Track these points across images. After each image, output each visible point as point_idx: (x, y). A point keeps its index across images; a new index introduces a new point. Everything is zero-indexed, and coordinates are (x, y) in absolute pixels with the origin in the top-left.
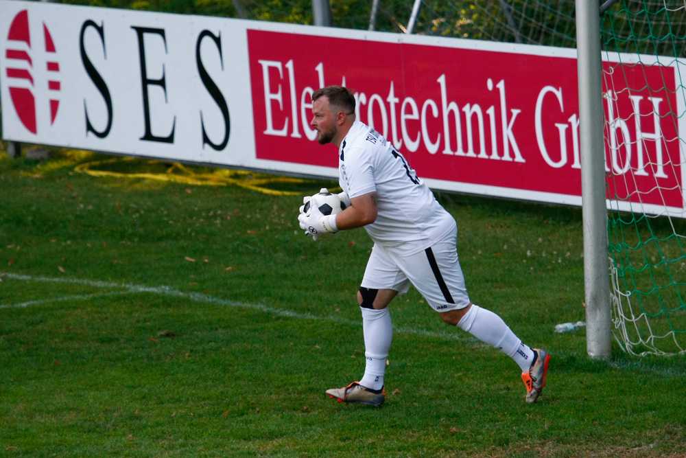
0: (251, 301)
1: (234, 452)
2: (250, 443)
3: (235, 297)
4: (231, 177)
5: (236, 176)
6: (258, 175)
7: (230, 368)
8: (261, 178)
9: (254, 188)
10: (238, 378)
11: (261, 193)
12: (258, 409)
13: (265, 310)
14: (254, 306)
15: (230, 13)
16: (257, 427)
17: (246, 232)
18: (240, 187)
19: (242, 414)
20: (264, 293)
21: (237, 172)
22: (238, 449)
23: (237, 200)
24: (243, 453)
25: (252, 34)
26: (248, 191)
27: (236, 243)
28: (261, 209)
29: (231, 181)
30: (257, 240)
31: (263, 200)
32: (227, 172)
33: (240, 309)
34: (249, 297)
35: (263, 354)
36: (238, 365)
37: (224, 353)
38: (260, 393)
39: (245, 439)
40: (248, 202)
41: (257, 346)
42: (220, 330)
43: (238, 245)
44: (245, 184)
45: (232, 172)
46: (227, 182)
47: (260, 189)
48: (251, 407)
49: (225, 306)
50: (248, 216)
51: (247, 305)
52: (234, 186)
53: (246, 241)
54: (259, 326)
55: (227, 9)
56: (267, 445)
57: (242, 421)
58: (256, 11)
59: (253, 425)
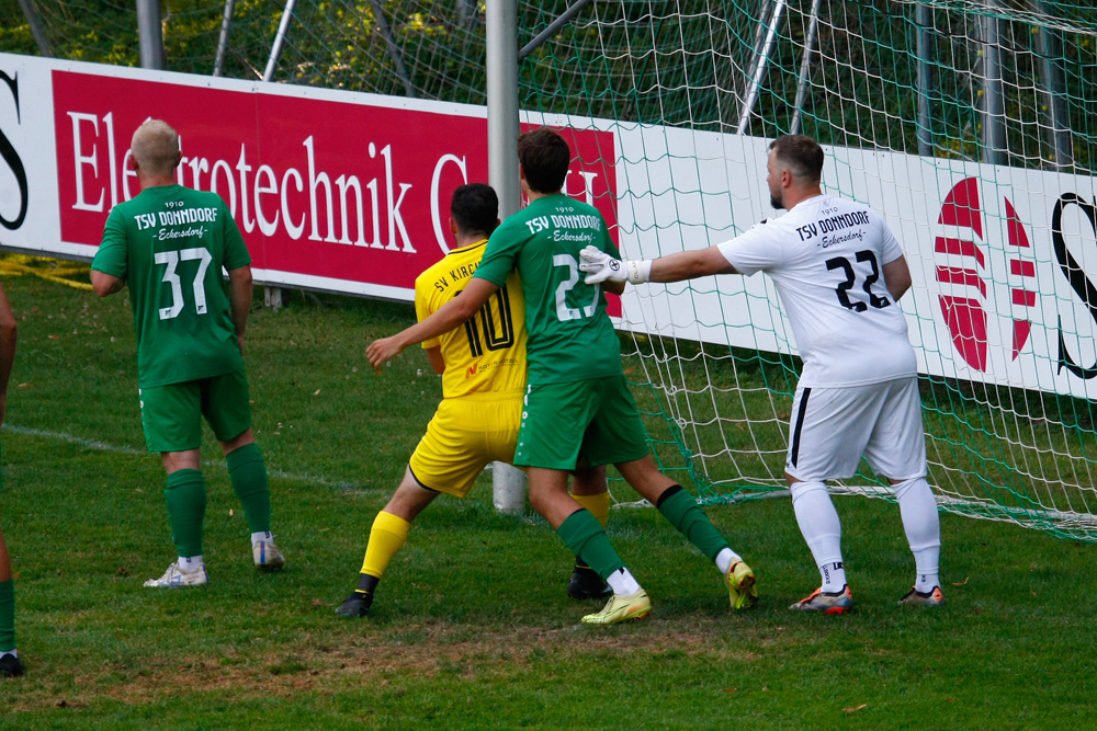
0: (52, 428)
1: (26, 627)
2: (48, 615)
3: (31, 423)
4: (28, 264)
5: (35, 264)
6: (64, 263)
7: (23, 516)
8: (68, 267)
9: (58, 280)
10: (33, 530)
11: (68, 286)
12: (58, 571)
13: (70, 440)
14: (55, 435)
15: (29, 48)
16: (56, 594)
17: (46, 338)
18: (41, 279)
19: (38, 577)
20: (70, 418)
21: (36, 258)
22: (32, 622)
23: (34, 295)
24: (37, 628)
25: (58, 76)
26: (52, 283)
27: (33, 352)
28: (66, 308)
29: (28, 269)
30: (61, 348)
31: (69, 296)
32: (23, 258)
33: (37, 438)
34: (48, 423)
35: (66, 499)
36: (33, 513)
37: (15, 496)
38: (62, 549)
39: (41, 610)
40: (50, 297)
41: (58, 487)
42: (10, 466)
43: (36, 354)
44: (46, 275)
45: (29, 259)
46: (23, 271)
47: (66, 281)
48: (48, 568)
49: (18, 435)
50: (50, 317)
51: (47, 433)
52: (31, 276)
53: (47, 350)
54: (62, 462)
55: (27, 43)
56: (70, 617)
57: (38, 586)
58: (63, 47)
59: (52, 591)
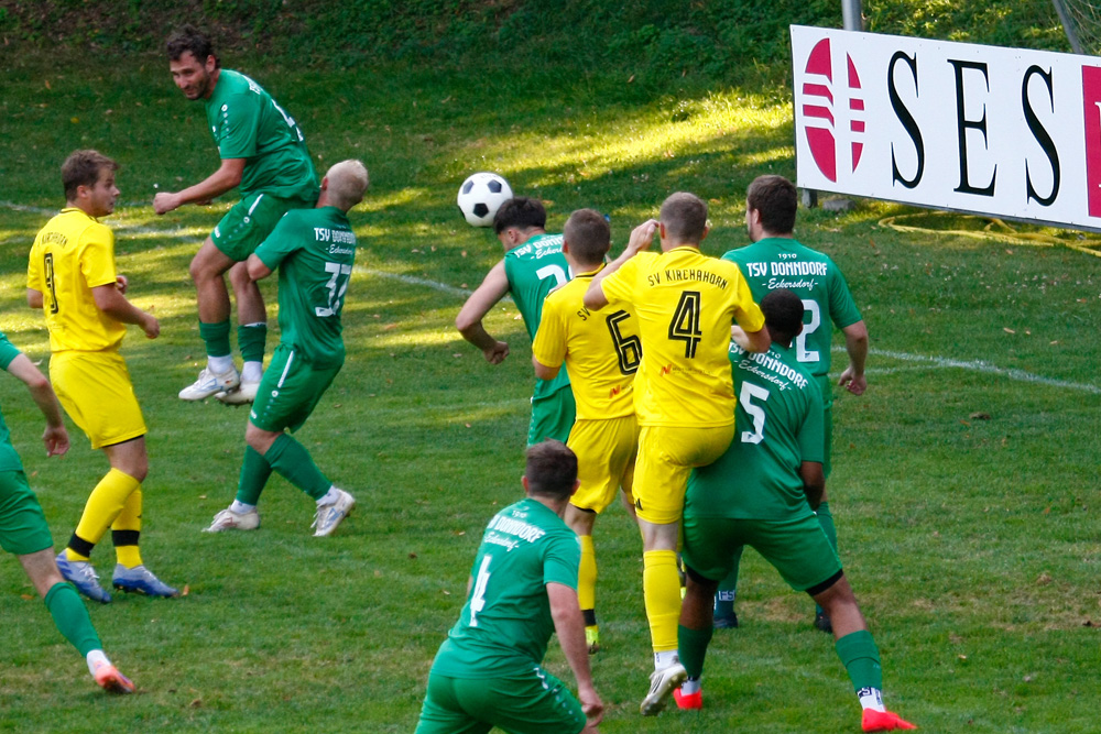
0: (1079, 381)
1: (1056, 556)
2: (1075, 545)
3: (1061, 376)
4: (1059, 236)
5: (1065, 236)
6: (1091, 235)
7: (1053, 458)
8: (1094, 239)
9: (1086, 250)
10: (1061, 470)
11: (1094, 256)
12: (1084, 506)
13: (1095, 392)
14: (1082, 386)
15: (1063, 47)
16: (1082, 526)
17: (1075, 301)
18: (1070, 249)
19: (1067, 512)
20: (1095, 371)
21: (1067, 231)
22: (1061, 552)
23: (1065, 263)
24: (1066, 557)
26: (1080, 253)
27: (1063, 314)
28: (1093, 275)
29: (1059, 240)
30: (1088, 311)
31: (1095, 265)
32: (1055, 231)
33: (1067, 390)
34: (1076, 375)
35: (1092, 443)
36: (1062, 455)
37: (1046, 440)
38: (1088, 487)
39: (1069, 541)
40: (1078, 266)
41: (1085, 433)
42: (1042, 414)
43: (1066, 315)
44: (1075, 245)
45: (1061, 231)
46: (1055, 243)
47: (1093, 252)
48: (1076, 503)
49: (1049, 387)
50: (1078, 283)
51: (1075, 385)
52: (1062, 246)
53: (1075, 312)
54: (1088, 410)
55: (1060, 42)
56: (1095, 548)
57: (1066, 520)
58: (1092, 45)
59: (1078, 524)
